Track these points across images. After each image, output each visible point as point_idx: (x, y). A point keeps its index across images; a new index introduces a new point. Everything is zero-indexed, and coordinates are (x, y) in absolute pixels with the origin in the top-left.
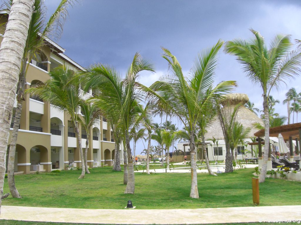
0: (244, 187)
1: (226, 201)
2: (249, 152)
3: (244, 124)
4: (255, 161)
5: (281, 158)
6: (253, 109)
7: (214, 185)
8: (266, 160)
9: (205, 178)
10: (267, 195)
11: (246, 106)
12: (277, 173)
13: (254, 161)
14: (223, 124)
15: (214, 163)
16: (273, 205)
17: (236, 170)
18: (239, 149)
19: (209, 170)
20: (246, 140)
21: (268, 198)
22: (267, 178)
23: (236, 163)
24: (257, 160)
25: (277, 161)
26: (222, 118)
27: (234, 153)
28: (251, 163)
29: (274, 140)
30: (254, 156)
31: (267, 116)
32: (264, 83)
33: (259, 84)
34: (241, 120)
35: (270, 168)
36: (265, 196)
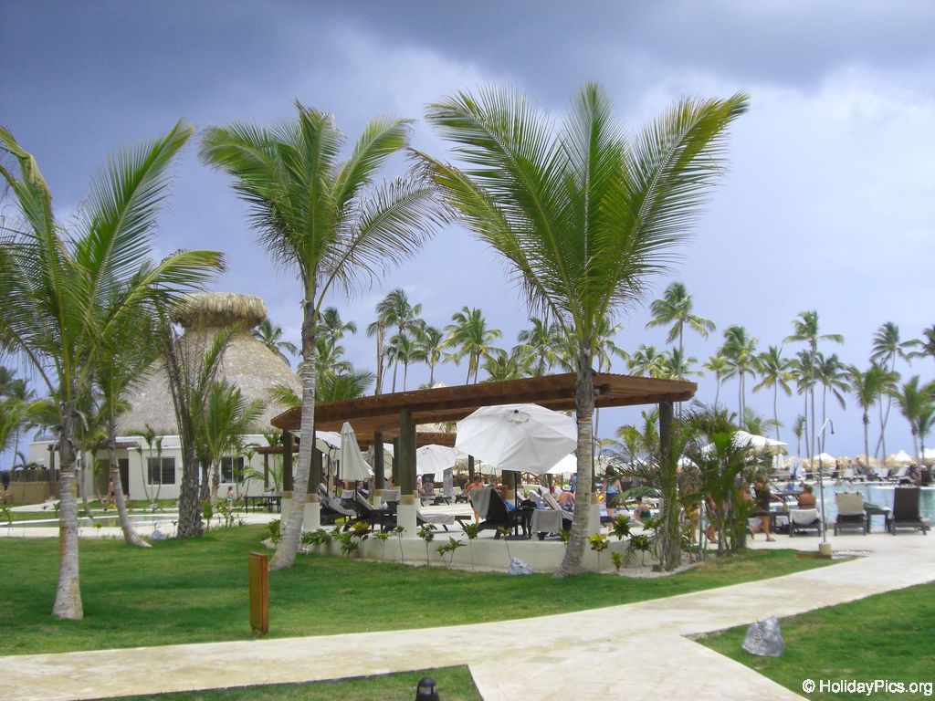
0: (231, 581)
1: (169, 625)
2: (256, 475)
3: (246, 389)
4: (275, 502)
5: (347, 494)
6: (279, 344)
7: (138, 577)
8: (301, 499)
9: (113, 554)
10: (295, 606)
11: (257, 334)
12: (333, 538)
13: (272, 504)
14: (179, 384)
15: (144, 507)
16: (308, 635)
17: (214, 530)
18: (228, 466)
19: (125, 529)
20: (250, 439)
21: (297, 614)
22: (301, 555)
23: (214, 510)
24: (278, 499)
25: (336, 504)
26: (175, 367)
27: (211, 478)
28: (261, 511)
29: (331, 442)
30: (270, 488)
31: (311, 367)
32: (308, 266)
33: (296, 267)
34: (238, 376)
35: (313, 524)
36: (289, 608)
